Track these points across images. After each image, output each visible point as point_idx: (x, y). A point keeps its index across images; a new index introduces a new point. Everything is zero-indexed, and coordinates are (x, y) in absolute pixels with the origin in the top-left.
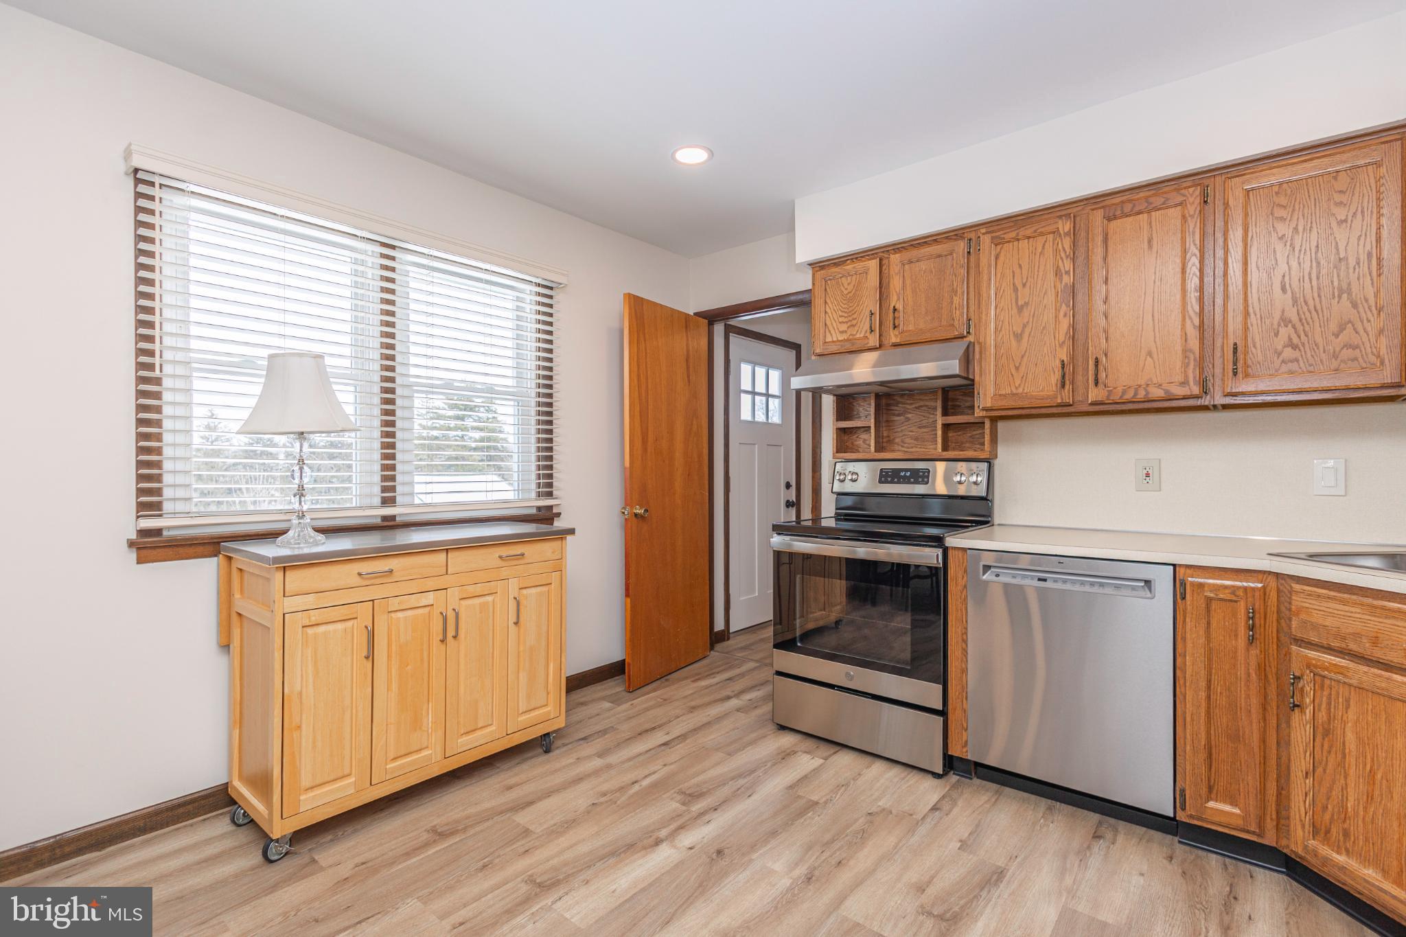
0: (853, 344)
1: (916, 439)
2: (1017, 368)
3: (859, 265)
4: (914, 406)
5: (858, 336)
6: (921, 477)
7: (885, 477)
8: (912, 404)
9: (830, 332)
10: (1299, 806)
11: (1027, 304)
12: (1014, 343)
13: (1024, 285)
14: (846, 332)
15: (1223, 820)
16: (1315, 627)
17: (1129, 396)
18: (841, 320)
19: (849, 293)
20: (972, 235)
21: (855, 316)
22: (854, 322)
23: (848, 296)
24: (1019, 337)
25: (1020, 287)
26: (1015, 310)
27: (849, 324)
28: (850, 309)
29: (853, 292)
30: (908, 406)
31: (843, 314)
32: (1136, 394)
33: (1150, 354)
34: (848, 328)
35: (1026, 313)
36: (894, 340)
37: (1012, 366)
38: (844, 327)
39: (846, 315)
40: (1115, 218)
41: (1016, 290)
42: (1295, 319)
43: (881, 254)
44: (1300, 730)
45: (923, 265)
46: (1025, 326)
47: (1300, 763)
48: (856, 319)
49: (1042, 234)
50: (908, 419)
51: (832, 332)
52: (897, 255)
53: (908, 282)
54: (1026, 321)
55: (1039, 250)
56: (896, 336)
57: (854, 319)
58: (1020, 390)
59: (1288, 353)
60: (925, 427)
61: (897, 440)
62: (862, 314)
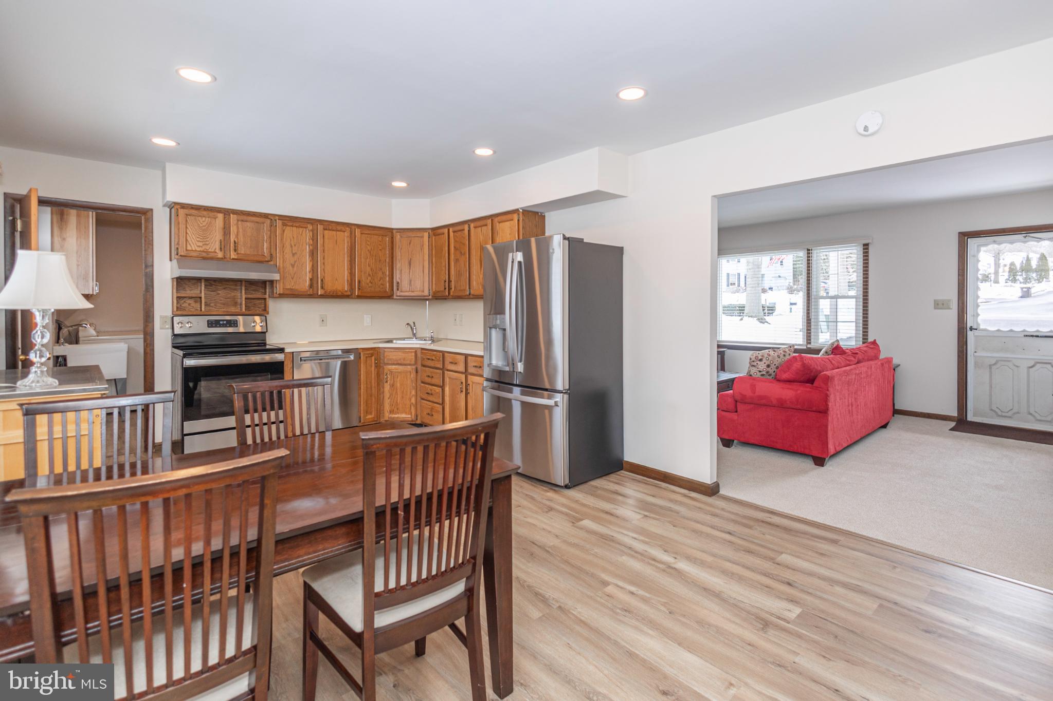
0: (208, 254)
1: (224, 304)
2: (292, 279)
3: (212, 214)
4: (222, 287)
5: (210, 250)
6: (234, 324)
7: (211, 324)
8: (220, 286)
9: (190, 244)
10: (387, 407)
11: (296, 253)
12: (291, 268)
13: (295, 245)
14: (202, 247)
15: (370, 420)
16: (391, 359)
17: (331, 294)
18: (198, 239)
19: (203, 226)
20: (272, 218)
21: (208, 240)
22: (207, 243)
23: (203, 228)
24: (293, 266)
25: (293, 245)
26: (291, 255)
27: (204, 243)
28: (205, 235)
29: (206, 226)
30: (218, 287)
31: (199, 237)
32: (333, 293)
33: (337, 280)
34: (203, 245)
35: (296, 257)
36: (233, 256)
37: (290, 277)
38: (201, 244)
39: (201, 238)
40: (326, 229)
41: (291, 246)
42: (371, 275)
43: (227, 212)
44: (387, 387)
45: (248, 224)
46: (295, 262)
47: (387, 395)
48: (208, 241)
49: (302, 227)
50: (219, 294)
51: (192, 244)
52: (235, 216)
53: (241, 230)
54: (296, 259)
55: (301, 233)
56: (235, 255)
57: (206, 241)
58: (294, 288)
59: (370, 284)
60: (228, 298)
61: (212, 305)
62: (212, 240)
